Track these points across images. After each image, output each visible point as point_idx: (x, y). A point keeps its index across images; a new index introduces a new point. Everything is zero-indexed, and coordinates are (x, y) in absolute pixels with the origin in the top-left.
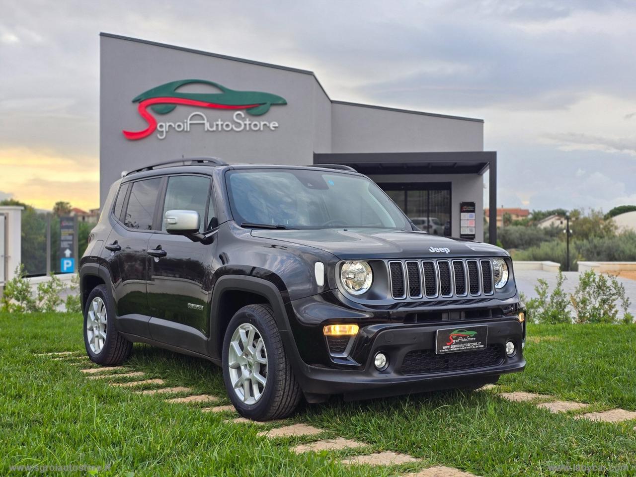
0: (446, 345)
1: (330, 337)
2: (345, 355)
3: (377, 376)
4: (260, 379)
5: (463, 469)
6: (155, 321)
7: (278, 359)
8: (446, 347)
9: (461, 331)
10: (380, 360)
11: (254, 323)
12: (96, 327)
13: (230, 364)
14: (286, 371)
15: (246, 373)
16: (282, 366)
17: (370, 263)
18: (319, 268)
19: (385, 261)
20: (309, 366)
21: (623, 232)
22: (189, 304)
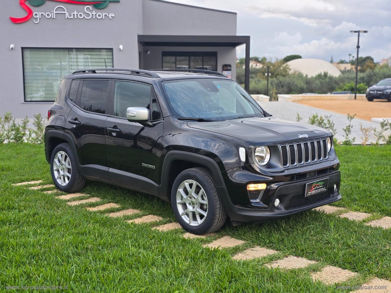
0: (310, 191)
1: (250, 191)
2: (258, 200)
3: (277, 212)
4: (201, 212)
5: (344, 269)
6: (112, 170)
7: (216, 202)
8: (310, 192)
9: (317, 183)
10: (277, 202)
11: (197, 180)
12: (61, 169)
13: (178, 202)
14: (220, 208)
15: (190, 208)
16: (218, 206)
17: (269, 147)
18: (242, 151)
19: (278, 145)
20: (237, 207)
21: (293, 72)
22: (143, 164)
